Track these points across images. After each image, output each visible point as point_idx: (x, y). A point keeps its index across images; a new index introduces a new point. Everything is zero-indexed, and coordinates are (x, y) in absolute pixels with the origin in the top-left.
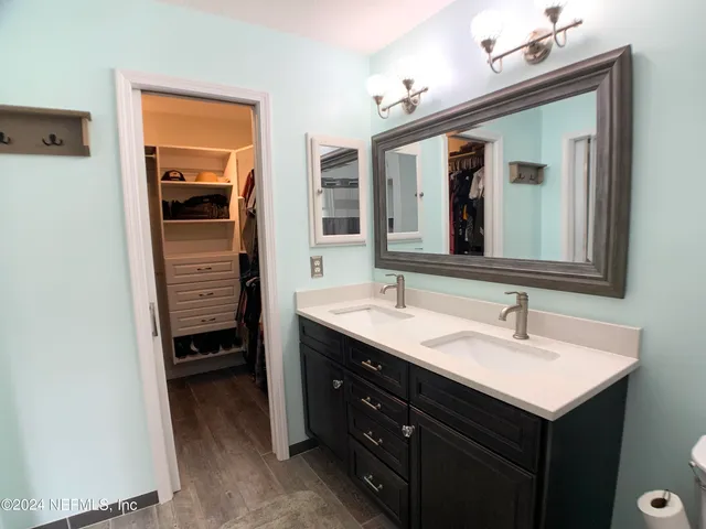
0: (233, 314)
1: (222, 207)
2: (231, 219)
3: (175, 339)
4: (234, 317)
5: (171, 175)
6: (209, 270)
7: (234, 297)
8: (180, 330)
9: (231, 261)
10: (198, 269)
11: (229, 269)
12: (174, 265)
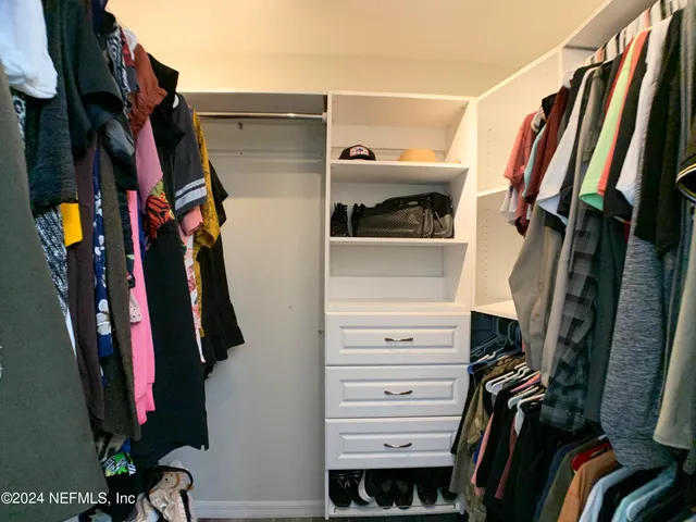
0: (448, 438)
1: (442, 215)
2: (459, 238)
3: (331, 472)
4: (449, 445)
5: (353, 153)
6: (409, 343)
7: (453, 402)
8: (342, 456)
9: (455, 327)
10: (387, 340)
11: (449, 343)
12: (342, 327)
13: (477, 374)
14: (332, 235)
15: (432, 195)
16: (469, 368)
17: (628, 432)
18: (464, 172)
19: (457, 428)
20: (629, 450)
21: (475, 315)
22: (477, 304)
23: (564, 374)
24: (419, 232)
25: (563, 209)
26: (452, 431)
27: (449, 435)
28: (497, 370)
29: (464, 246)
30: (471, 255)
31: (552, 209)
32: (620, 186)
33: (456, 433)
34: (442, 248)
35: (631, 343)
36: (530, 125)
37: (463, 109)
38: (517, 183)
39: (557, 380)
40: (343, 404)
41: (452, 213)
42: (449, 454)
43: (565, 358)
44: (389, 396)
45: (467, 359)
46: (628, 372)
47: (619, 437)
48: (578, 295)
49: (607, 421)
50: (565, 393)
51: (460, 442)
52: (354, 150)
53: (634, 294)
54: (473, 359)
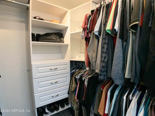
1: (61, 38)
3: (37, 108)
6: (56, 70)
7: (67, 82)
8: (40, 103)
9: (67, 65)
10: (50, 69)
11: (66, 68)
12: (37, 67)
13: (72, 75)
14: (32, 41)
15: (58, 33)
16: (70, 74)
17: (118, 78)
18: (67, 28)
19: (68, 88)
20: (118, 81)
21: (71, 61)
22: (71, 59)
23: (103, 68)
24: (57, 41)
25: (99, 34)
26: (67, 89)
27: (67, 90)
28: (76, 73)
29: (67, 45)
30: (69, 47)
31: (97, 34)
32: (115, 28)
33: (68, 89)
34: (60, 46)
35: (118, 60)
36: (87, 16)
37: (66, 12)
38: (84, 29)
39: (102, 70)
40: (39, 89)
41: (63, 38)
42: (67, 94)
43: (104, 65)
44: (52, 84)
45: (70, 72)
46: (118, 65)
47: (116, 79)
48: (105, 51)
49: (113, 76)
50: (103, 73)
51: (70, 91)
52: (38, 17)
53: (119, 50)
54: (71, 72)
